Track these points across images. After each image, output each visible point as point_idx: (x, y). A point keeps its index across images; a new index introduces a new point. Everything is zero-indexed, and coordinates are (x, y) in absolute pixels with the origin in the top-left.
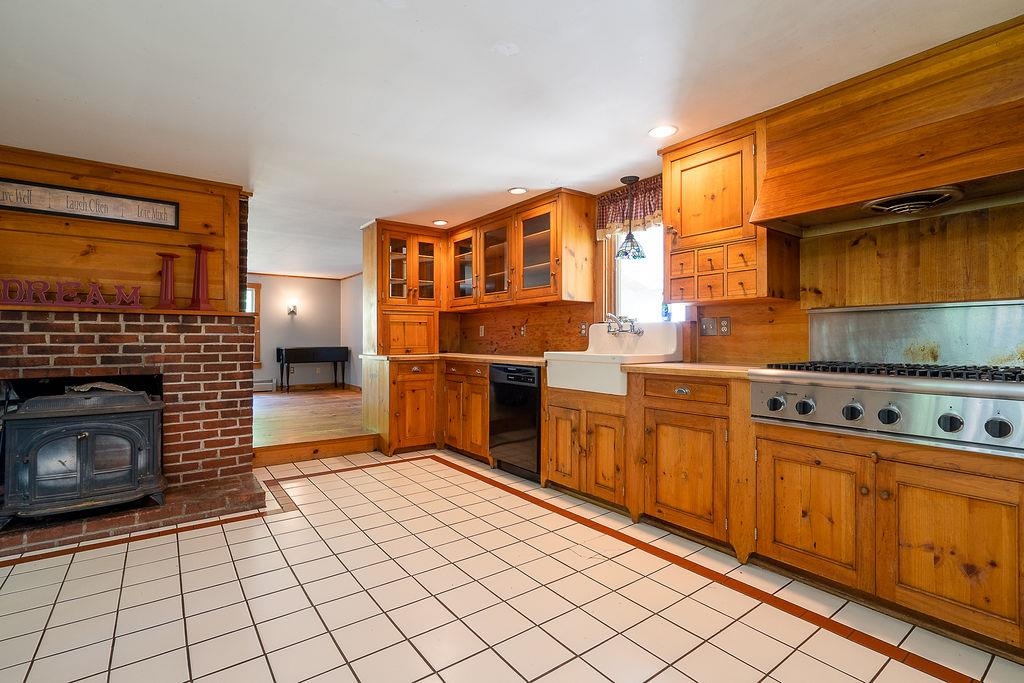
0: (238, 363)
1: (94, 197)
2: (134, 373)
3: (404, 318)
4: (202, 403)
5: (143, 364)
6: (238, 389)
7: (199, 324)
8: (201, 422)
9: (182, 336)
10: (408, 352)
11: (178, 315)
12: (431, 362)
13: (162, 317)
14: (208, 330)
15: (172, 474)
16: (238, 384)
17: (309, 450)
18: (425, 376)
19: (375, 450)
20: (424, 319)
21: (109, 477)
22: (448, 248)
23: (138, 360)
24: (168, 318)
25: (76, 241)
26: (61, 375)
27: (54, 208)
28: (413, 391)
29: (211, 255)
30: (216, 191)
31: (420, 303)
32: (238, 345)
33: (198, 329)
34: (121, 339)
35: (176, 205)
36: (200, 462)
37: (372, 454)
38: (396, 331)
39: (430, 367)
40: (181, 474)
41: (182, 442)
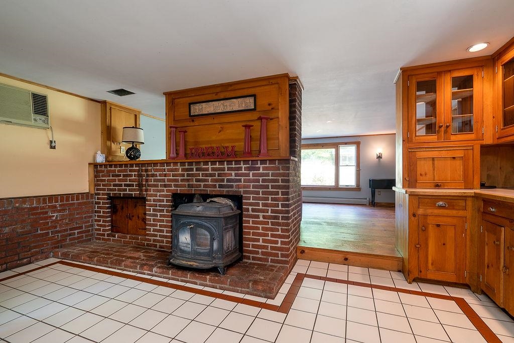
0: (280, 191)
1: (222, 102)
2: (231, 194)
3: (434, 154)
4: (261, 214)
5: (234, 189)
6: (280, 208)
7: (259, 165)
8: (260, 226)
9: (251, 173)
10: (437, 186)
11: (249, 161)
12: (464, 198)
13: (242, 162)
14: (264, 169)
15: (247, 254)
16: (280, 205)
17: (341, 257)
18: (454, 212)
19: (399, 271)
20: (460, 154)
21: (202, 251)
22: (494, 74)
23: (232, 186)
24: (246, 162)
25: (217, 126)
26: (205, 193)
27: (210, 112)
28: (438, 226)
29: (272, 122)
30: (273, 81)
31: (453, 138)
32: (280, 178)
33: (258, 169)
34: (225, 175)
35: (254, 96)
36: (260, 250)
37: (395, 275)
38: (423, 167)
39: (462, 203)
40: (251, 255)
41: (251, 236)
